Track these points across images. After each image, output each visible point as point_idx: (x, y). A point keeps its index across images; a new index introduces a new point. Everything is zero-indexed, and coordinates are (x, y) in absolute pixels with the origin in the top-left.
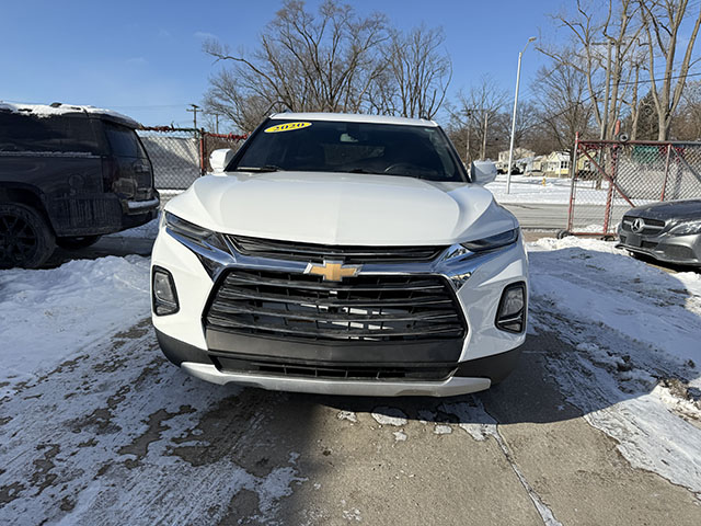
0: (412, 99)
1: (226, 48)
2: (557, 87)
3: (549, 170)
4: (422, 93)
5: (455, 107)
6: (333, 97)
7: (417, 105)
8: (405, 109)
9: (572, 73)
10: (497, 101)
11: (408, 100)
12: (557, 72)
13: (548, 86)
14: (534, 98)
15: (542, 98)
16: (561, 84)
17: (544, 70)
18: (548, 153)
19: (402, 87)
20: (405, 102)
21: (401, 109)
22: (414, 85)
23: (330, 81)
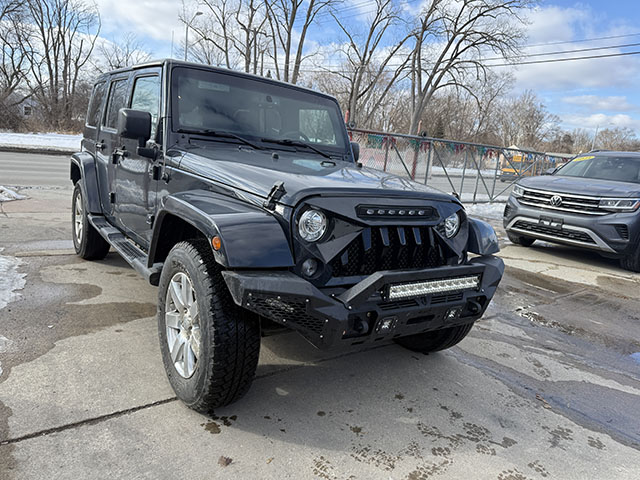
0: (54, 45)
4: (67, 40)
5: (98, 61)
7: (61, 51)
8: (47, 51)
12: (198, 45)
19: (42, 29)
20: (46, 46)
21: (43, 52)
22: (56, 30)
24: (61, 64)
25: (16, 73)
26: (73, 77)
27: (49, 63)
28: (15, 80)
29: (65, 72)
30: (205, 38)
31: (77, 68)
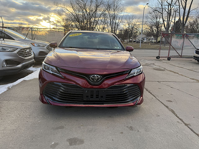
1: (60, 4)
3: (151, 41)
4: (116, 18)
6: (90, 19)
7: (114, 21)
9: (157, 13)
10: (136, 21)
11: (112, 20)
13: (151, 17)
14: (146, 20)
15: (149, 20)
16: (154, 16)
17: (150, 12)
18: (151, 36)
19: (110, 16)
20: (111, 21)
21: (110, 23)
22: (113, 16)
23: (90, 14)
24: (114, 25)
25: (103, 29)
27: (111, 26)
28: (103, 30)
29: (115, 27)
30: (155, 10)
31: (118, 26)
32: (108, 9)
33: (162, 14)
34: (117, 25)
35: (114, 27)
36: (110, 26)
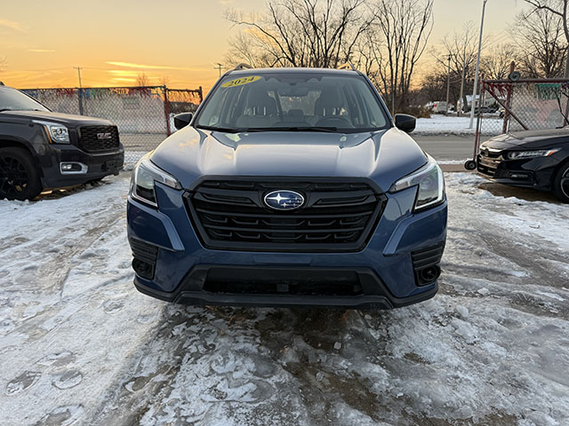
0: (397, 49)
1: (241, 15)
2: (535, 30)
4: (407, 41)
6: (327, 51)
8: (390, 56)
11: (393, 49)
12: (535, 16)
13: (525, 29)
14: (510, 41)
15: (519, 41)
16: (540, 27)
17: (522, 14)
19: (388, 37)
20: (390, 51)
21: (387, 57)
22: (398, 36)
23: (325, 38)
24: (400, 63)
26: (409, 72)
27: (391, 66)
29: (403, 69)
30: (539, 7)
31: (413, 64)
32: (383, 17)
33: (564, 16)
34: (410, 62)
35: (399, 68)
36: (388, 68)
